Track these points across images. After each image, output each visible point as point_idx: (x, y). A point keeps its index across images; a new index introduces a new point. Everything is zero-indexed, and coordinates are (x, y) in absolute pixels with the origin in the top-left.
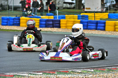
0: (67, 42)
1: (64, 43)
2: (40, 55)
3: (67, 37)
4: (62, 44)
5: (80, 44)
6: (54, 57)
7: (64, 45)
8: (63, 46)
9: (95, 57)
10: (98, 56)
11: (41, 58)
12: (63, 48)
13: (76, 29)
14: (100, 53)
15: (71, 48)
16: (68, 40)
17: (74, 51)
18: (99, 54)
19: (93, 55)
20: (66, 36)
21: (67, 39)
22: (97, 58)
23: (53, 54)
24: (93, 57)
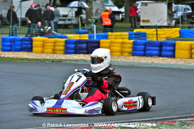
0: (77, 81)
1: (73, 83)
2: (31, 105)
3: (79, 71)
4: (69, 85)
5: (102, 85)
6: (53, 108)
7: (71, 86)
8: (70, 88)
9: (129, 107)
10: (136, 106)
11: (31, 110)
12: (69, 92)
13: (98, 58)
14: (139, 99)
15: (86, 92)
16: (81, 77)
17: (90, 97)
18: (136, 102)
19: (125, 103)
20: (76, 70)
21: (78, 76)
22: (133, 108)
23: (51, 103)
24: (125, 107)
